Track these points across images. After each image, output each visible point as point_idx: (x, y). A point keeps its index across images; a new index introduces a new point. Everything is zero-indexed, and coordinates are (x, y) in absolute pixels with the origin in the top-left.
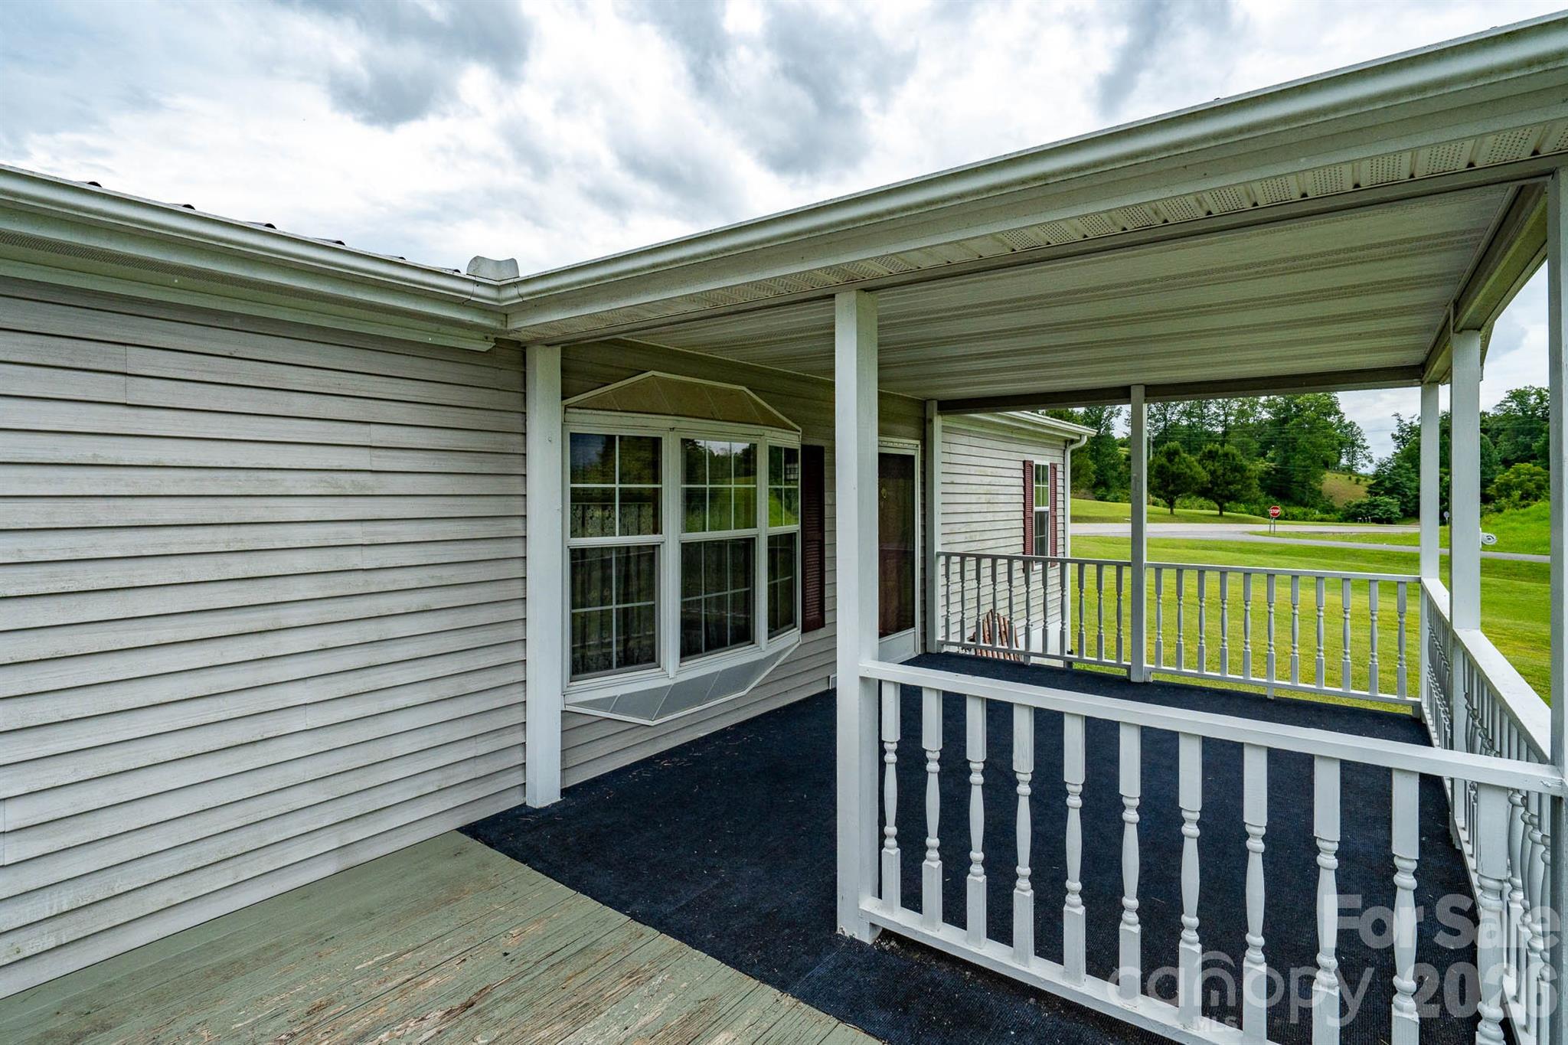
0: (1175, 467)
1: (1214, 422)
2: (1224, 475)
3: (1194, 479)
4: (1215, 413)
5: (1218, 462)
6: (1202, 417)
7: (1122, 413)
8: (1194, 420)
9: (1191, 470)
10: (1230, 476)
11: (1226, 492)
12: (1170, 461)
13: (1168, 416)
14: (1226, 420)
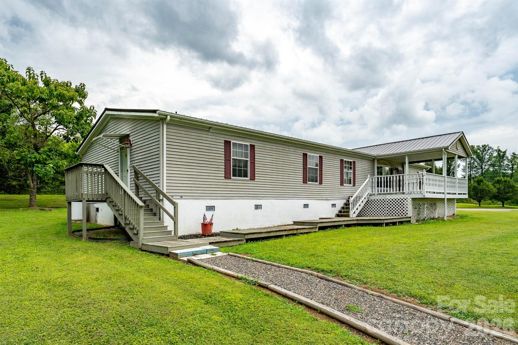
0: (481, 187)
1: (506, 169)
2: (504, 189)
3: (489, 191)
4: (507, 164)
5: (502, 184)
6: (500, 166)
7: (460, 166)
8: (496, 168)
9: (488, 188)
10: (507, 190)
11: (505, 197)
12: (479, 184)
13: (483, 167)
14: (513, 167)
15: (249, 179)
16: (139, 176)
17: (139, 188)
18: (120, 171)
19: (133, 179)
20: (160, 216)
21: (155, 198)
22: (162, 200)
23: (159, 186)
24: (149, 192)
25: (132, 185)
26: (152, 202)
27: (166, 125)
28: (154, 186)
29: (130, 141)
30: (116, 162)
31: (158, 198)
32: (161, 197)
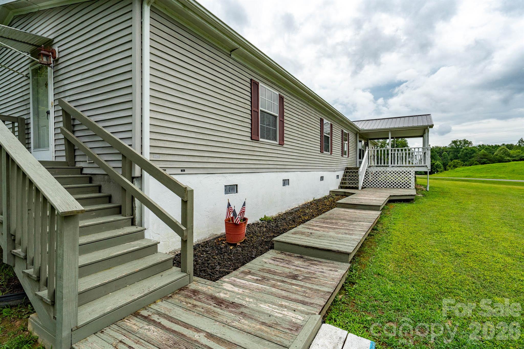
15: (278, 143)
16: (77, 122)
17: (76, 148)
18: (31, 115)
19: (59, 131)
20: (133, 213)
21: (119, 173)
22: (140, 178)
23: (130, 145)
24: (103, 159)
25: (58, 142)
26: (109, 181)
27: (149, 8)
28: (115, 144)
29: (53, 52)
30: (25, 98)
31: (127, 174)
32: (137, 171)
